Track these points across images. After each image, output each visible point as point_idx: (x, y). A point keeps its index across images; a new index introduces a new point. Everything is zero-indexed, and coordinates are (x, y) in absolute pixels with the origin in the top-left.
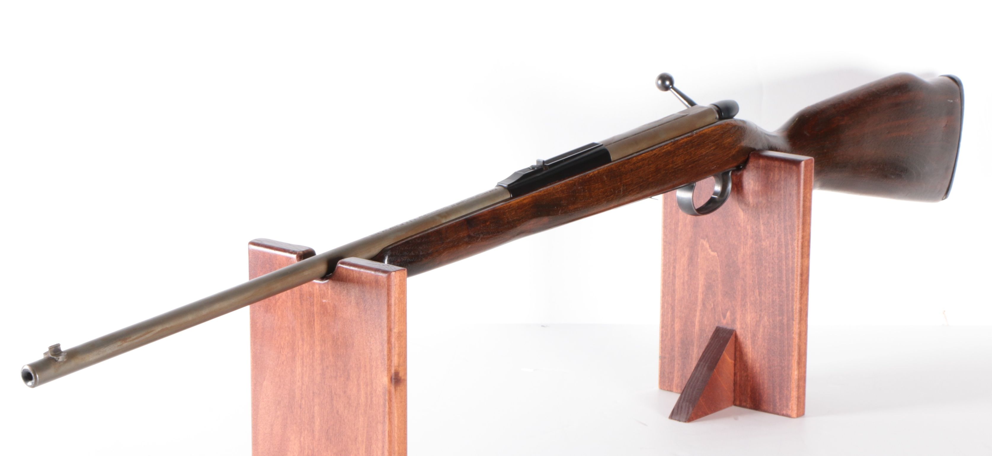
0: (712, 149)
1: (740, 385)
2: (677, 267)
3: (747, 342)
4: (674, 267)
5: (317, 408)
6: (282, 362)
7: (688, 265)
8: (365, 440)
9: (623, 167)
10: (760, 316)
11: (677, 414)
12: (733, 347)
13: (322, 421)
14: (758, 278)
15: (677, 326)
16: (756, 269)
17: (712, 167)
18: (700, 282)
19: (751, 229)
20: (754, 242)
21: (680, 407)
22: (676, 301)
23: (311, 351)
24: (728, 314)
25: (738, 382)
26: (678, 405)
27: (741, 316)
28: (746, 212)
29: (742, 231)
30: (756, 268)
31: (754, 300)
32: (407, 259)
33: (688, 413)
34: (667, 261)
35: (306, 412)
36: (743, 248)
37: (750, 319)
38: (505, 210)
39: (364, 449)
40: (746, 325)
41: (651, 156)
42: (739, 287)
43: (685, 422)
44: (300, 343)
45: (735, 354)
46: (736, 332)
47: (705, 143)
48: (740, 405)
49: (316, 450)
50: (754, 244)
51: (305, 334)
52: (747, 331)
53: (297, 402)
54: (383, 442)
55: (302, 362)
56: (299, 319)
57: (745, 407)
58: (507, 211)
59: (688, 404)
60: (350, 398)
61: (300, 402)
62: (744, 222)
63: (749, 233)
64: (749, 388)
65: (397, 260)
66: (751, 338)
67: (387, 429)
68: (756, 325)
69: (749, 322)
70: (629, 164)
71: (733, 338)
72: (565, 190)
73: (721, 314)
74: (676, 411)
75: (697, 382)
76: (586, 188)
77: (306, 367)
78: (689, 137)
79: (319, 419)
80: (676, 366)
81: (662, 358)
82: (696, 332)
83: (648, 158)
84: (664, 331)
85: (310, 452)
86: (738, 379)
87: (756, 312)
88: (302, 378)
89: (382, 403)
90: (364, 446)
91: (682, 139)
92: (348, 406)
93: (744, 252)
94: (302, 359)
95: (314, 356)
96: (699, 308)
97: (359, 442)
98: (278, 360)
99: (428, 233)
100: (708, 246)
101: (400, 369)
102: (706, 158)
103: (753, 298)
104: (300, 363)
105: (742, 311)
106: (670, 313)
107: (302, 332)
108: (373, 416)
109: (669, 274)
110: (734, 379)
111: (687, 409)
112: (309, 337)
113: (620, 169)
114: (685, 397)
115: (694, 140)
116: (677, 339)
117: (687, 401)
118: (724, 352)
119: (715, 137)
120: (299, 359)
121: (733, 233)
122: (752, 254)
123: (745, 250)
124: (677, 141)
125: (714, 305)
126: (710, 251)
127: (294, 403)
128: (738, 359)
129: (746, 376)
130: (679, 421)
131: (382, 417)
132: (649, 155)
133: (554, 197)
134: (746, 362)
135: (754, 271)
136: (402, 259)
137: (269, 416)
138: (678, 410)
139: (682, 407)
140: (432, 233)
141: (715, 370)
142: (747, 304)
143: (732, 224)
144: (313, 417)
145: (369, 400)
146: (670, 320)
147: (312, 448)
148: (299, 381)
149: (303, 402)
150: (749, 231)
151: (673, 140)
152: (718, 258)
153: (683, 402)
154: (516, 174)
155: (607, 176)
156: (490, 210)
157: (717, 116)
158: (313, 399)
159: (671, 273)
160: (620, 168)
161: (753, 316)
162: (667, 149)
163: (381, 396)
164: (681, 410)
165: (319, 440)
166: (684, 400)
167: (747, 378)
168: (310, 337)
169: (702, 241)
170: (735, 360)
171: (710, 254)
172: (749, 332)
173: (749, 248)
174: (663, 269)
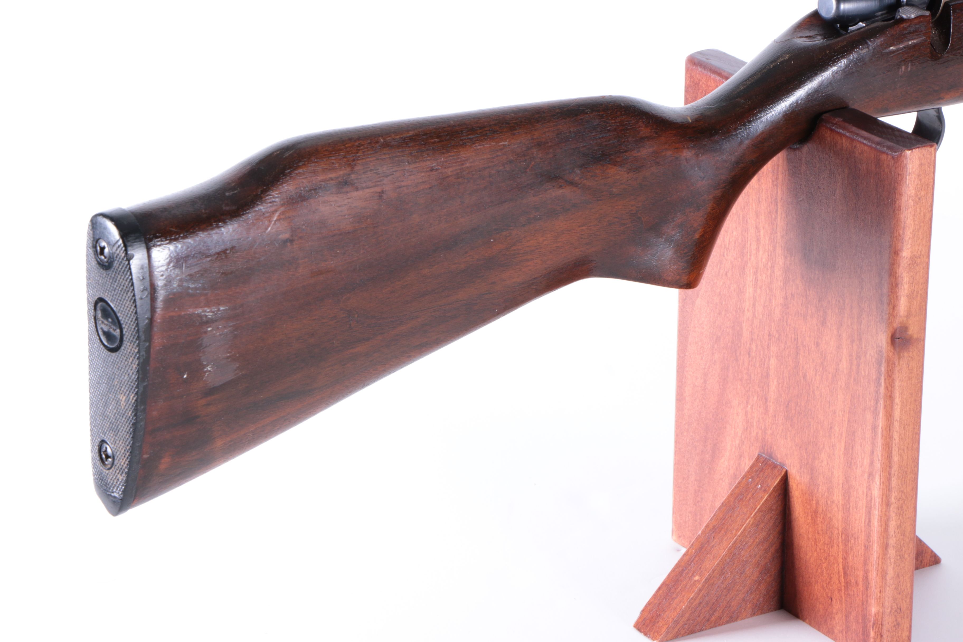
5: (773, 362)
6: (725, 273)
8: (844, 435)
13: (780, 385)
23: (770, 264)
35: (758, 365)
39: (842, 449)
44: (754, 246)
49: (769, 432)
51: (762, 232)
53: (744, 344)
54: (873, 444)
55: (755, 278)
56: (754, 205)
60: (825, 358)
61: (748, 345)
67: (881, 423)
77: (761, 288)
79: (775, 381)
85: (760, 432)
88: (754, 305)
89: (874, 377)
90: (843, 444)
92: (821, 369)
94: (755, 273)
95: (773, 272)
97: (835, 435)
98: (720, 268)
101: (910, 322)
104: (752, 280)
107: (757, 228)
108: (859, 395)
112: (767, 239)
120: (751, 272)
127: (739, 345)
131: (872, 401)
137: (702, 359)
144: (767, 376)
145: (854, 367)
147: (763, 428)
148: (748, 310)
149: (754, 347)
158: (768, 347)
163: (873, 365)
165: (775, 416)
168: (770, 238)
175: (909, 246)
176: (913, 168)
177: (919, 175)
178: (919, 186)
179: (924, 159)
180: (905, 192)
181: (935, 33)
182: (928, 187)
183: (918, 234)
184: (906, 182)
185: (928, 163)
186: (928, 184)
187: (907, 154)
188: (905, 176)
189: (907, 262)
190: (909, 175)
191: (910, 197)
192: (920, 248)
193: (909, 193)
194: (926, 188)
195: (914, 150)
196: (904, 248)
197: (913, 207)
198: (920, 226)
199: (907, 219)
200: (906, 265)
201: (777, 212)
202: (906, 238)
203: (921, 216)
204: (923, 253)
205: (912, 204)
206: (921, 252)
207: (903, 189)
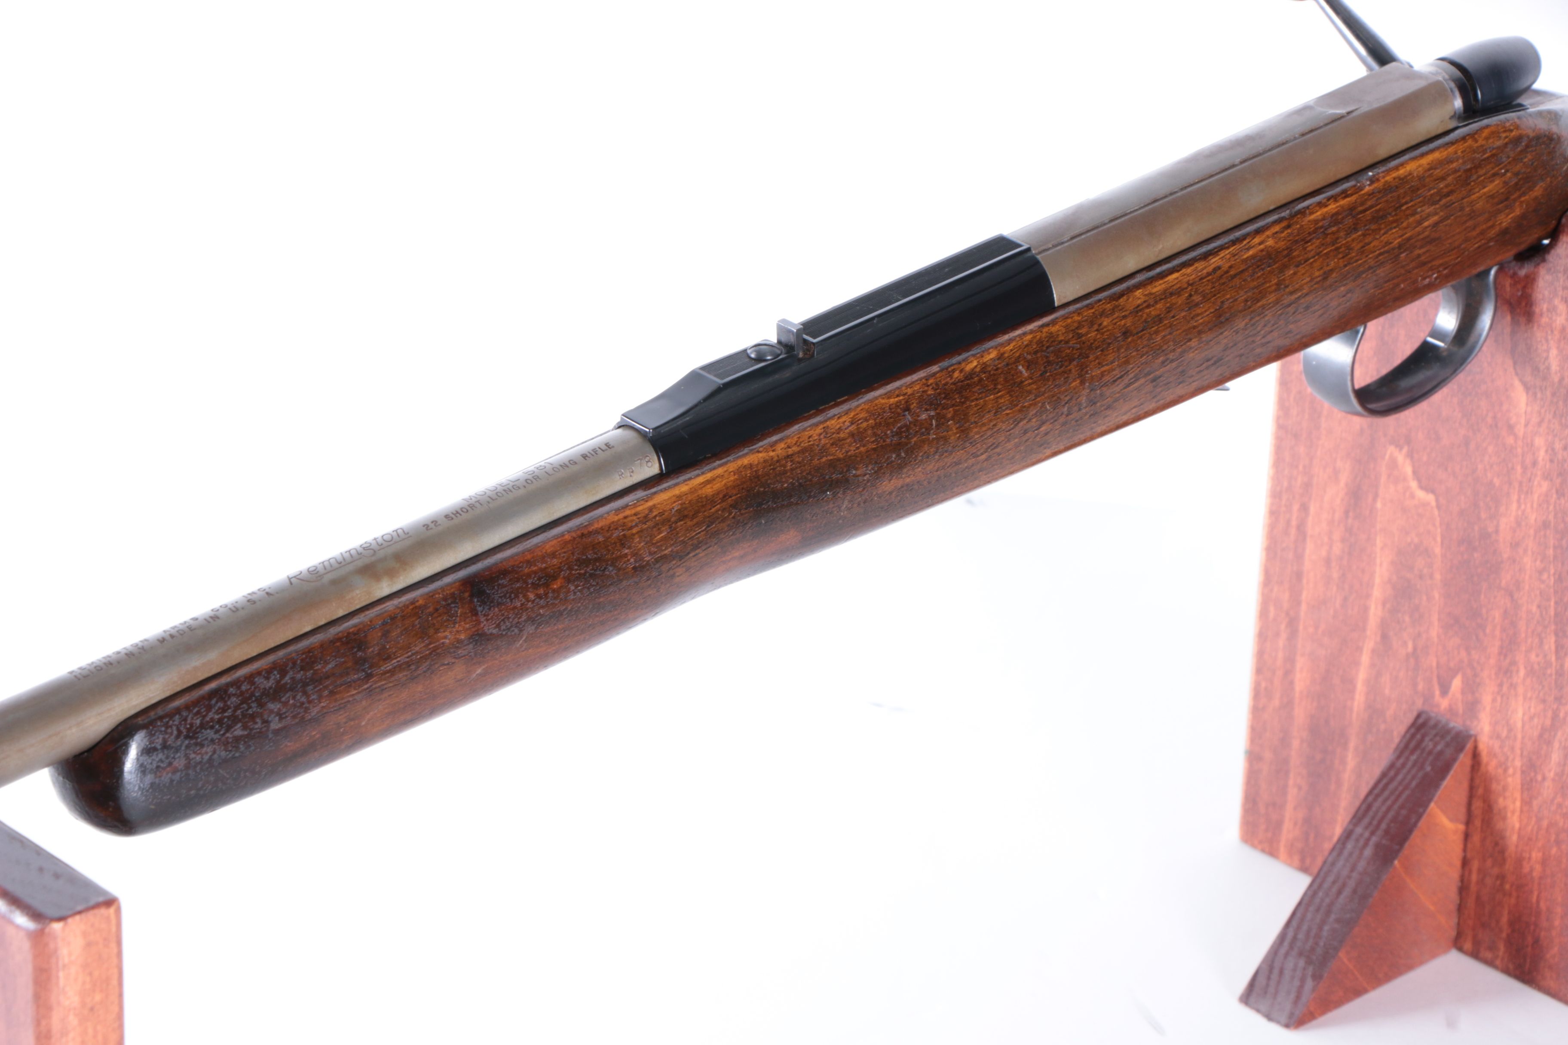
0: (1426, 224)
1: (1478, 898)
2: (1312, 509)
3: (1510, 780)
4: (1304, 508)
7: (1347, 512)
9: (1096, 327)
10: (1555, 716)
11: (1266, 993)
12: (1465, 785)
14: (1556, 603)
15: (1301, 680)
16: (1554, 574)
17: (1424, 279)
18: (1378, 569)
19: (1547, 451)
20: (1554, 491)
21: (1276, 972)
22: (1304, 607)
24: (1457, 683)
25: (1473, 888)
26: (1273, 961)
27: (1494, 700)
28: (1535, 394)
29: (1519, 450)
30: (1552, 571)
31: (1539, 664)
32: (214, 752)
33: (1298, 997)
34: (1285, 484)
36: (1519, 501)
37: (1524, 714)
38: (631, 528)
40: (1510, 730)
41: (1201, 279)
42: (1497, 615)
43: (1287, 1026)
45: (1469, 804)
46: (1476, 741)
47: (1404, 208)
48: (1475, 954)
50: (1555, 496)
52: (1512, 749)
57: (1490, 963)
58: (634, 531)
59: (1302, 963)
62: (1526, 425)
63: (1540, 459)
64: (1506, 912)
65: (170, 764)
66: (1523, 772)
68: (1541, 736)
69: (1519, 725)
70: (1116, 315)
71: (1464, 759)
72: (869, 432)
73: (1435, 680)
74: (1262, 980)
75: (1339, 892)
76: (950, 413)
78: (1345, 194)
80: (1292, 793)
81: (1253, 757)
82: (1355, 709)
83: (1189, 284)
84: (1263, 685)
86: (1474, 877)
87: (1544, 701)
91: (1320, 205)
93: (1520, 513)
96: (1369, 645)
99: (309, 651)
100: (1408, 470)
102: (1403, 255)
103: (1537, 656)
105: (1500, 685)
106: (1284, 636)
109: (1288, 522)
110: (1462, 879)
111: (1297, 983)
113: (1080, 336)
114: (1295, 938)
115: (1362, 204)
116: (1300, 714)
117: (1300, 954)
118: (1432, 805)
119: (1442, 185)
121: (1490, 449)
122: (1545, 525)
123: (1523, 507)
124: (1302, 212)
125: (1415, 649)
126: (1414, 484)
128: (1478, 823)
129: (1498, 877)
130: (1269, 1017)
132: (1193, 276)
133: (824, 459)
134: (1503, 838)
135: (1545, 576)
136: (193, 756)
138: (1269, 978)
139: (1281, 972)
140: (323, 646)
141: (1396, 862)
142: (1518, 671)
143: (1489, 420)
146: (1280, 655)
150: (1542, 453)
151: (1286, 213)
152: (1436, 512)
153: (1287, 955)
154: (694, 378)
155: (1029, 365)
156: (567, 537)
157: (1458, 103)
159: (1294, 523)
160: (1083, 331)
161: (1532, 710)
162: (1262, 247)
164: (1279, 983)
166: (1291, 947)
167: (1502, 885)
169: (1391, 449)
170: (1468, 822)
171: (1412, 496)
172: (1518, 752)
173: (1535, 505)
174: (1272, 504)
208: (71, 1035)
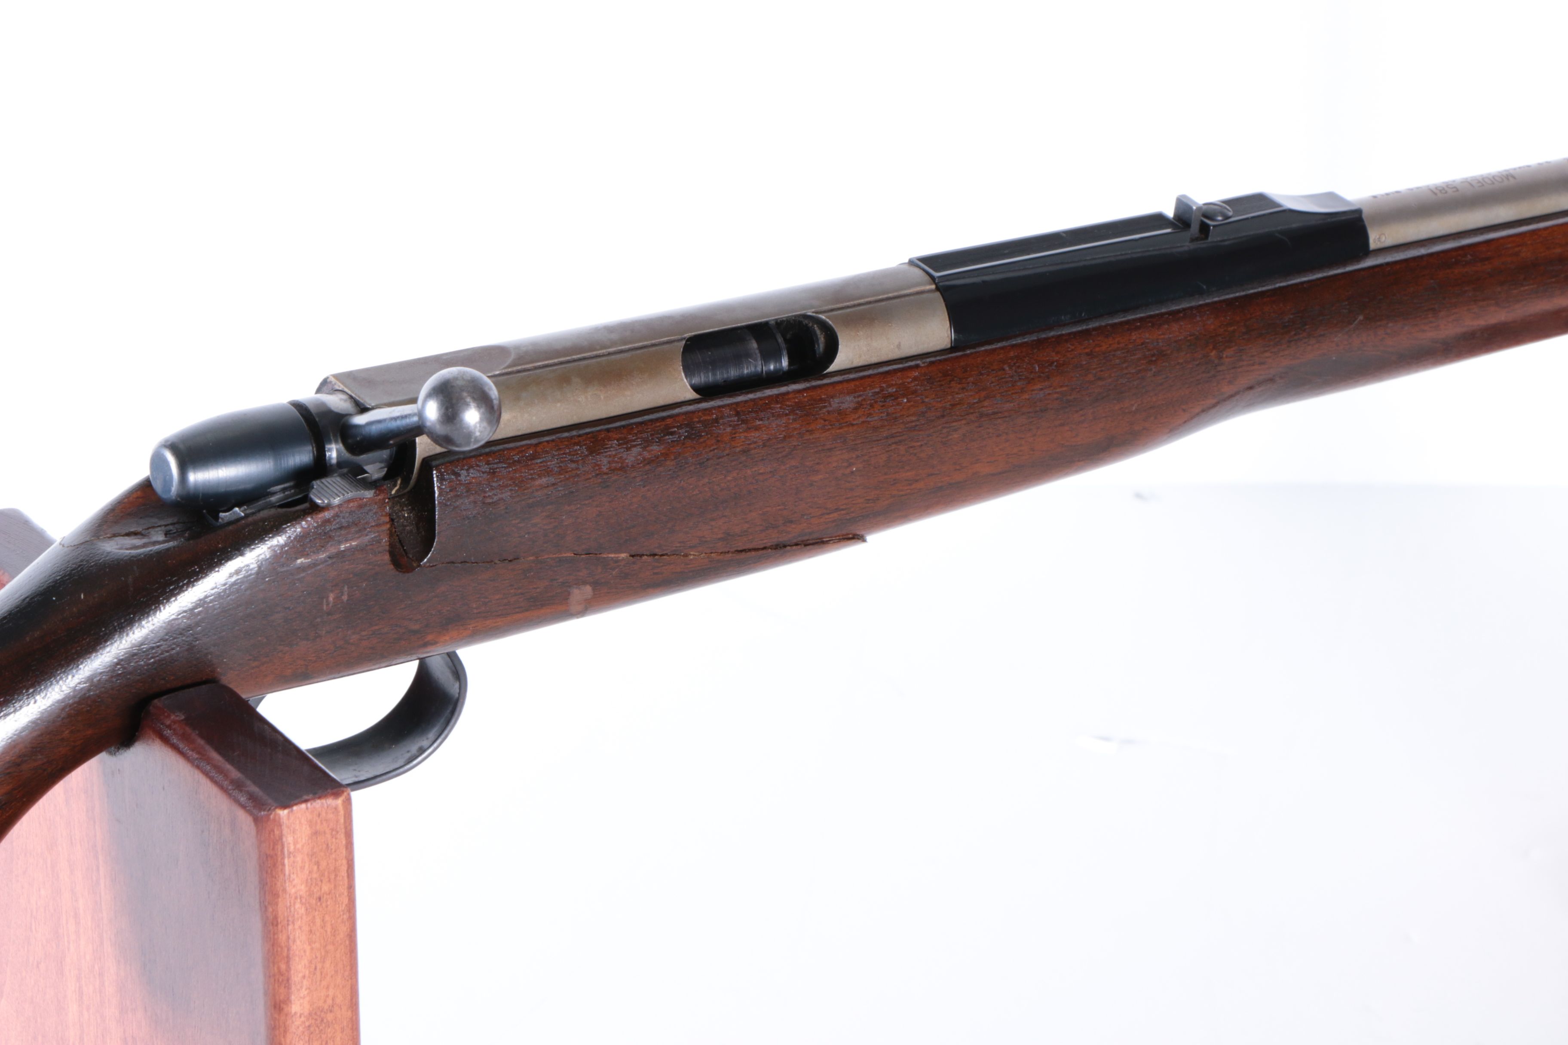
175: (304, 992)
176: (295, 843)
177: (312, 855)
178: (315, 876)
179: (322, 823)
180: (284, 891)
181: (409, 517)
182: (336, 876)
183: (323, 967)
184: (283, 871)
185: (332, 830)
186: (336, 870)
187: (280, 818)
188: (279, 859)
189: (304, 1022)
190: (289, 857)
191: (296, 898)
192: (331, 993)
193: (293, 891)
194: (333, 877)
195: (295, 808)
196: (293, 997)
197: (304, 917)
198: (327, 952)
199: (294, 941)
200: (301, 1028)
201: (98, 869)
202: (296, 978)
203: (326, 931)
204: (339, 1000)
205: (302, 911)
206: (333, 1000)
207: (279, 884)
208: (298, 923)
